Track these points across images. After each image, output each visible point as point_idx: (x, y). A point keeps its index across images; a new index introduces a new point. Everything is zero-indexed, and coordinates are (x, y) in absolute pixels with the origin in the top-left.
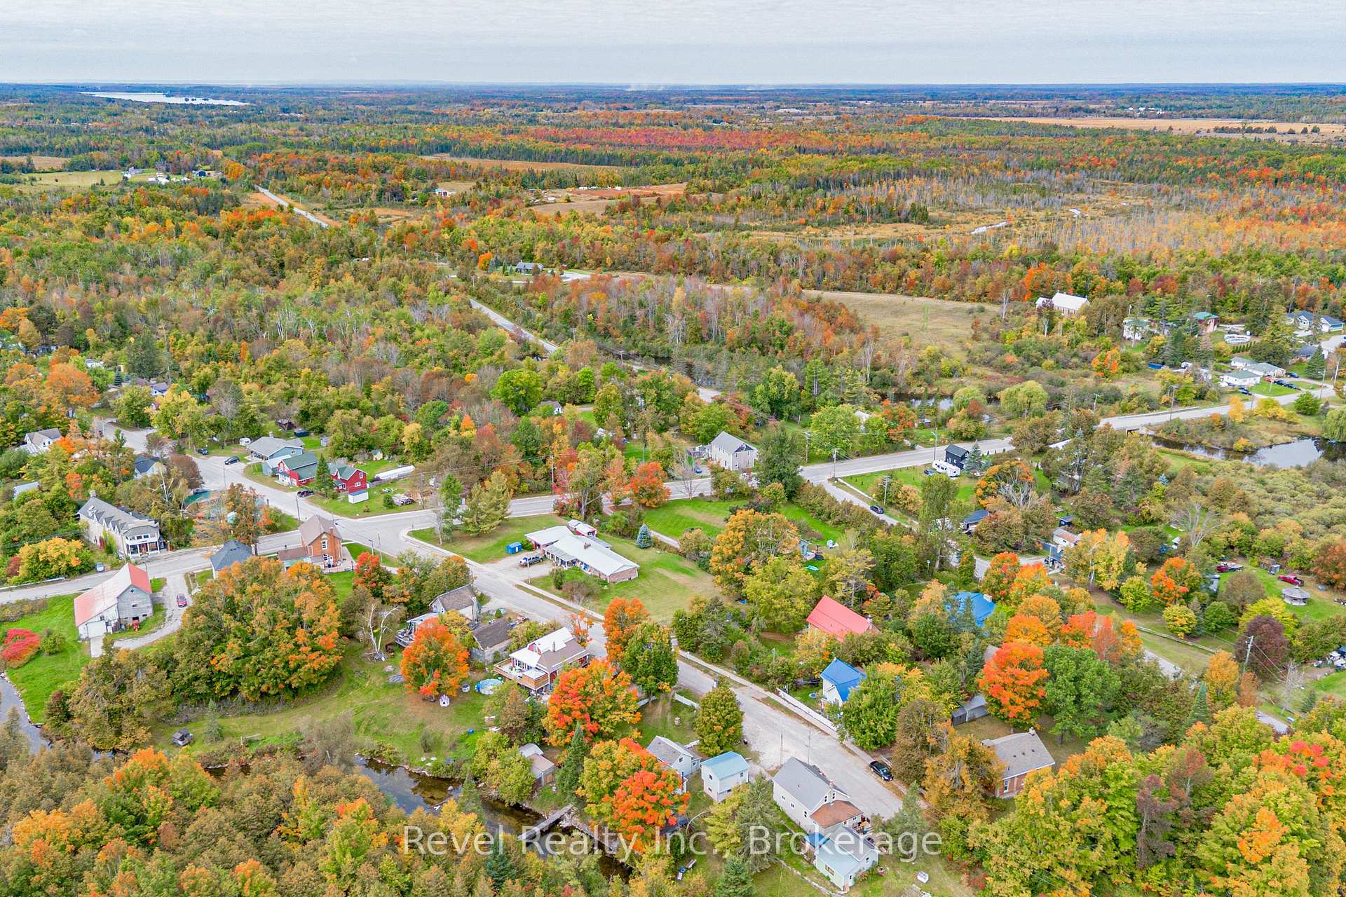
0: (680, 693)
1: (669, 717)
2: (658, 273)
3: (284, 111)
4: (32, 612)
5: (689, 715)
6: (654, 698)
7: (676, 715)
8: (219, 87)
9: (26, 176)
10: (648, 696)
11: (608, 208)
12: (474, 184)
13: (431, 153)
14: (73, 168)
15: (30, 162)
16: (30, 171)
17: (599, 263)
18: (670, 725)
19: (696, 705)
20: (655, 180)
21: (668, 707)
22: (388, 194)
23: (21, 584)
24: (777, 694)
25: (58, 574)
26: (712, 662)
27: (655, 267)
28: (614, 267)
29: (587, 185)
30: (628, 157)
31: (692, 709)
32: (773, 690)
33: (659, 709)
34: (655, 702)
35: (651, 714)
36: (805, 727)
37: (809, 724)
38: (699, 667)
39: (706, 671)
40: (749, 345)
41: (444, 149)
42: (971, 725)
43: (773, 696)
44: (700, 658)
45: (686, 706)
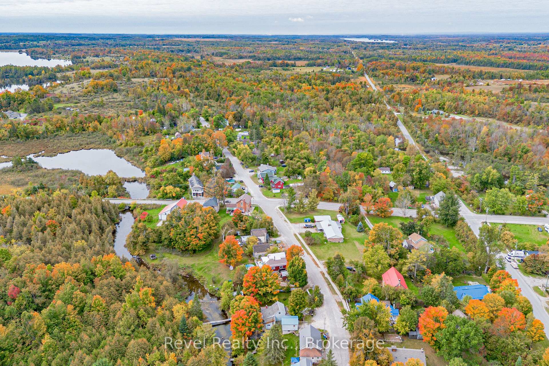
2: (498, 119)
3: (405, 45)
4: (156, 208)
8: (390, 36)
9: (292, 68)
11: (504, 89)
12: (450, 76)
13: (448, 63)
14: (309, 65)
15: (295, 63)
16: (294, 66)
17: (472, 113)
20: (543, 77)
22: (409, 79)
23: (159, 199)
24: (346, 301)
25: (170, 198)
27: (497, 117)
28: (479, 115)
29: (506, 79)
30: (539, 66)
32: (345, 299)
39: (329, 284)
40: (504, 156)
41: (455, 61)
42: (419, 341)
43: (343, 302)
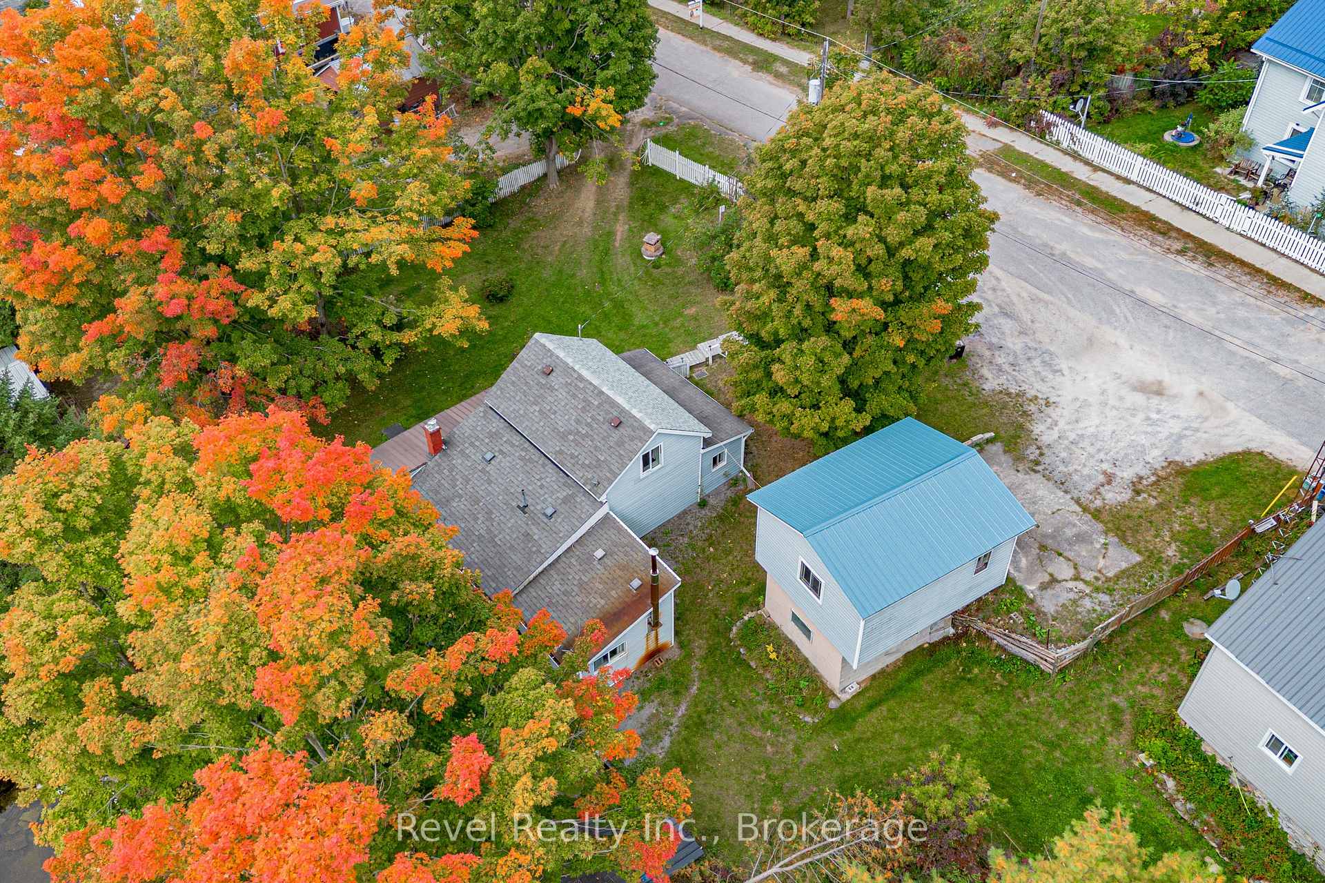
0: (665, 141)
1: (621, 229)
5: (698, 226)
6: (561, 160)
7: (651, 223)
10: (541, 150)
18: (621, 260)
19: (724, 183)
21: (620, 188)
24: (1042, 133)
26: (785, 35)
31: (709, 198)
32: (1026, 120)
33: (586, 201)
34: (570, 175)
35: (555, 219)
36: (1193, 268)
37: (1210, 254)
38: (734, 49)
39: (763, 62)
43: (1024, 143)
44: (742, 20)
45: (686, 187)
